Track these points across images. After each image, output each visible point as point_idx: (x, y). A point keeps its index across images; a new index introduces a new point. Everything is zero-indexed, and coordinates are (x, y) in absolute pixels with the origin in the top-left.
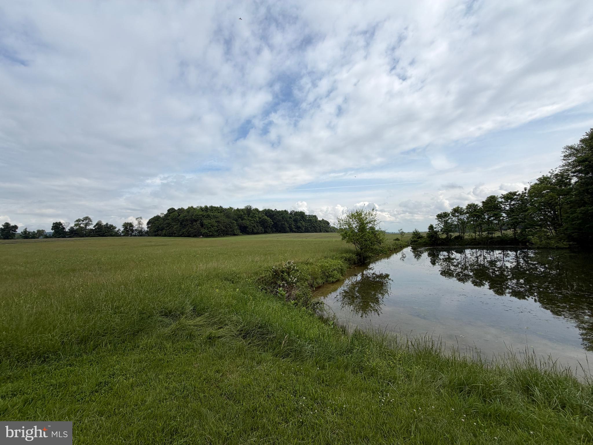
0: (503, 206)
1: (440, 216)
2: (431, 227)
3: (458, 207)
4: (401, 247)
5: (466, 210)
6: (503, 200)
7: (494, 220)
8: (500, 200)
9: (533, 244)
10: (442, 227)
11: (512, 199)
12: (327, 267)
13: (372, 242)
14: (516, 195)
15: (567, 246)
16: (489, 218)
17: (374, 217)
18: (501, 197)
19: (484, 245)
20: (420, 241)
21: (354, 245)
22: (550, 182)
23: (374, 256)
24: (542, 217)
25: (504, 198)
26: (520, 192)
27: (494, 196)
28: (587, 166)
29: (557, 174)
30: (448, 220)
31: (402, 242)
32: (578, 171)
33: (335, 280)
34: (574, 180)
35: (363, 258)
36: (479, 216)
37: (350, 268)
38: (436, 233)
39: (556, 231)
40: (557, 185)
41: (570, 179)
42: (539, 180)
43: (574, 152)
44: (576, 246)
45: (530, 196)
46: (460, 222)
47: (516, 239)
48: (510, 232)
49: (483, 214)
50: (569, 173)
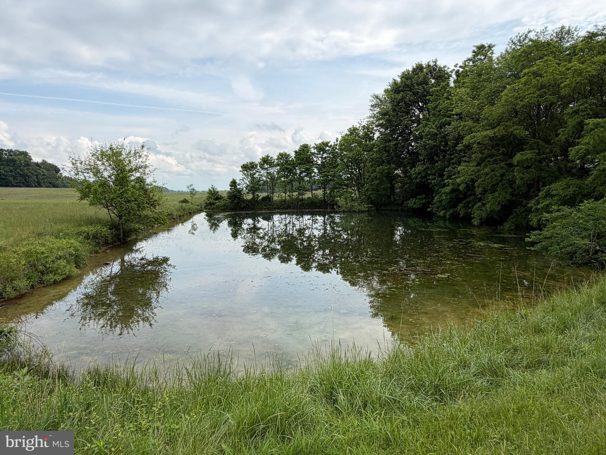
0: (315, 159)
1: (245, 168)
2: (234, 183)
3: (268, 157)
4: (190, 213)
5: (276, 161)
6: (316, 151)
7: (306, 176)
8: (313, 151)
9: (339, 207)
10: (248, 183)
11: (324, 151)
12: (43, 253)
13: (140, 204)
14: (328, 146)
15: (367, 209)
16: (301, 173)
17: (144, 160)
18: (314, 147)
19: (294, 208)
20: (218, 203)
21: (105, 210)
22: (357, 134)
23: (144, 228)
24: (349, 176)
25: (316, 148)
26: (332, 143)
27: (307, 145)
28: (388, 120)
29: (364, 126)
30: (255, 174)
31: (191, 206)
32: (381, 125)
33: (61, 278)
34: (377, 135)
35: (124, 233)
36: (290, 171)
37: (97, 252)
38: (239, 191)
39: (359, 192)
40: (363, 138)
41: (374, 134)
42: (350, 130)
43: (378, 102)
44: (373, 209)
45: (341, 149)
46: (269, 177)
47: (325, 201)
48: (320, 193)
49: (295, 169)
50: (374, 126)
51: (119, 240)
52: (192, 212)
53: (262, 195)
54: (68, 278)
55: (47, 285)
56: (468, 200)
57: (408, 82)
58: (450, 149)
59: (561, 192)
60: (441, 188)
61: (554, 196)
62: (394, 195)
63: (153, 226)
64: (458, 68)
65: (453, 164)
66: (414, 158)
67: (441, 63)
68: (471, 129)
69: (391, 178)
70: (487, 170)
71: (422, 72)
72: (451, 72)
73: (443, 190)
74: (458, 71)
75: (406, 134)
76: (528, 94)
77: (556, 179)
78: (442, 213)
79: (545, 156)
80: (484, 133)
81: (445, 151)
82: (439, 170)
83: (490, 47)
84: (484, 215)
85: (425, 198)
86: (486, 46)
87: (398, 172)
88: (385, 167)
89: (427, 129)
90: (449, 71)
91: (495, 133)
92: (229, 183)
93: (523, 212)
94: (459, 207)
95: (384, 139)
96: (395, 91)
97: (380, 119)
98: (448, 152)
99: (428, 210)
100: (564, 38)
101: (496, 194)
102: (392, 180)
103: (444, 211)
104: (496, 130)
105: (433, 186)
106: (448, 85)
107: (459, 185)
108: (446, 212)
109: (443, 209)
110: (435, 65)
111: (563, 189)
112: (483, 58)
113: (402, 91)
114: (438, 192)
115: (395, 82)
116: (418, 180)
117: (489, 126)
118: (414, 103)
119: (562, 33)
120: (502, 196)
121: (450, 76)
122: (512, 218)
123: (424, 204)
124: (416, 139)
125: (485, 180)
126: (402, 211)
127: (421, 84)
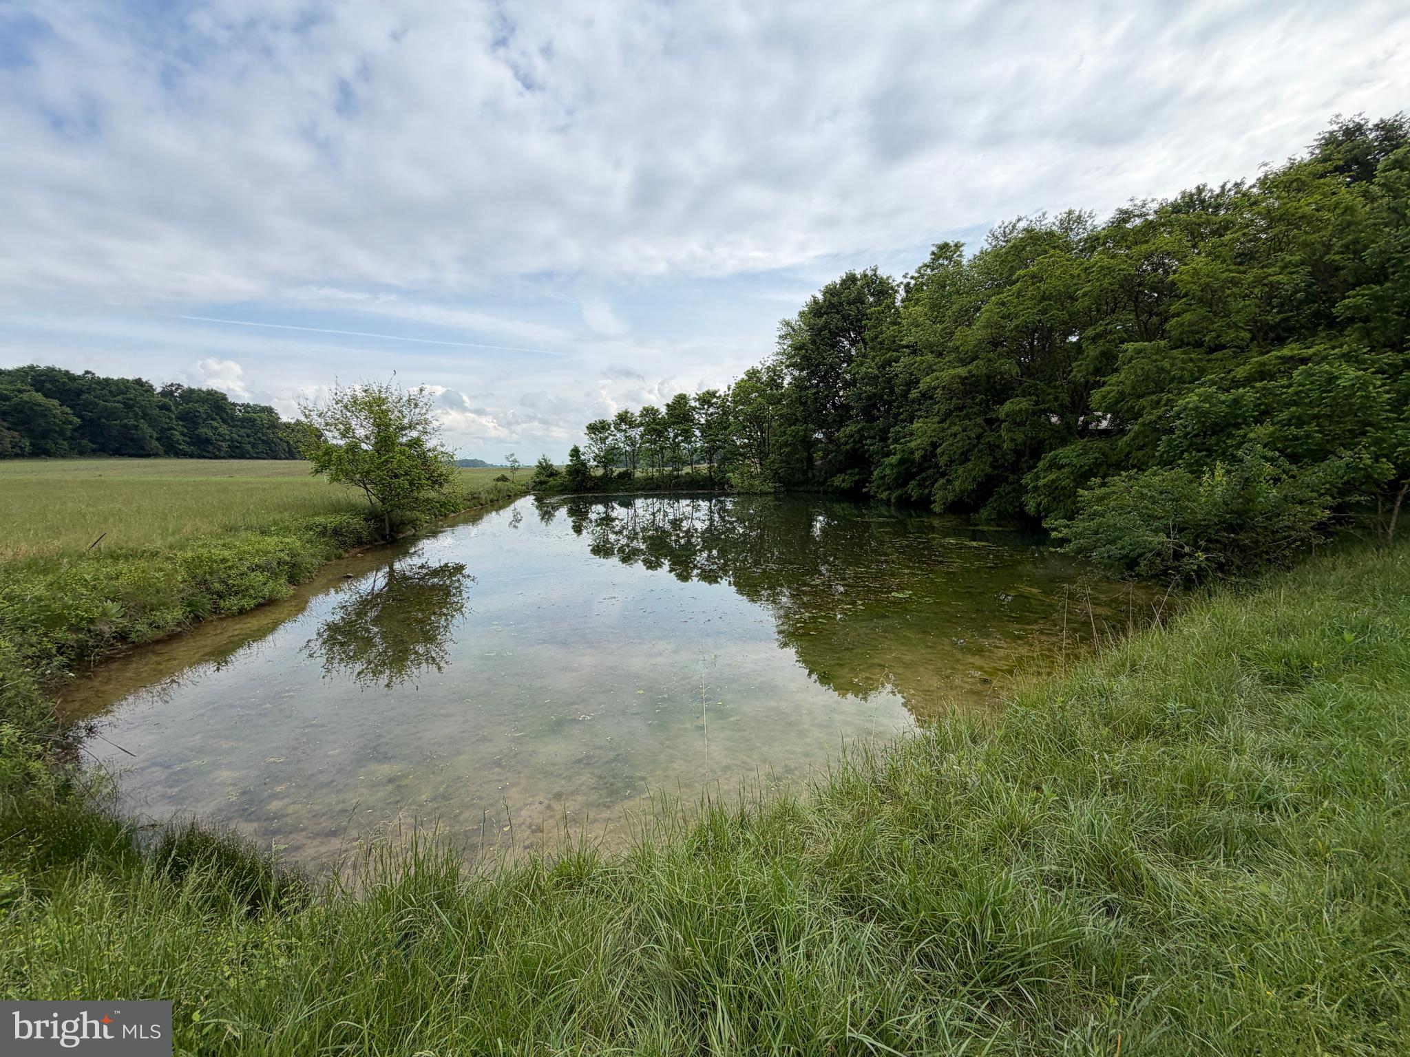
0: (697, 417)
1: (593, 429)
2: (575, 452)
3: (627, 412)
4: (509, 496)
5: (639, 419)
6: (697, 404)
7: (682, 441)
8: (693, 404)
9: (732, 486)
10: (597, 451)
11: (710, 405)
13: (414, 479)
14: (715, 397)
15: (773, 490)
16: (676, 436)
17: (424, 411)
18: (694, 398)
19: (665, 489)
20: (552, 481)
21: (363, 491)
22: (759, 379)
23: (431, 519)
24: (746, 441)
25: (699, 400)
26: (721, 393)
27: (685, 395)
28: (804, 358)
29: (769, 367)
30: (607, 438)
31: (512, 486)
32: (793, 365)
33: (252, 603)
34: (788, 379)
35: (391, 526)
36: (660, 434)
37: (339, 557)
38: (584, 464)
39: (761, 464)
40: (767, 385)
41: (783, 379)
42: (748, 373)
43: (790, 331)
44: (782, 489)
45: (734, 402)
46: (629, 442)
47: (711, 478)
48: (704, 467)
49: (667, 431)
50: (783, 367)
51: (383, 537)
52: (512, 494)
53: (617, 470)
54: (269, 603)
56: (924, 475)
57: (835, 300)
58: (897, 399)
59: (1075, 461)
60: (883, 457)
61: (1063, 466)
62: (812, 469)
63: (446, 516)
64: (908, 280)
65: (903, 421)
66: (844, 412)
67: (883, 273)
68: (930, 367)
69: (808, 444)
70: (955, 429)
71: (855, 284)
72: (898, 286)
73: (887, 461)
74: (909, 283)
75: (829, 376)
76: (1025, 309)
77: (1064, 442)
78: (884, 495)
79: (1047, 406)
80: (952, 372)
81: (890, 403)
82: (880, 430)
83: (958, 246)
84: (950, 498)
85: (859, 473)
86: (952, 244)
87: (819, 435)
88: (800, 427)
89: (863, 369)
90: (894, 284)
91: (969, 372)
92: (568, 451)
93: (1009, 493)
94: (910, 486)
95: (798, 384)
96: (815, 314)
97: (793, 356)
98: (895, 404)
99: (864, 490)
100: (1072, 230)
101: (970, 465)
102: (810, 448)
103: (887, 493)
104: (970, 367)
105: (871, 456)
106: (893, 303)
107: (912, 453)
108: (890, 494)
109: (885, 490)
110: (875, 275)
111: (1078, 456)
112: (946, 263)
113: (825, 313)
114: (879, 465)
115: (815, 301)
116: (848, 447)
117: (958, 362)
118: (844, 332)
119: (1069, 220)
120: (978, 467)
121: (897, 292)
122: (992, 502)
123: (856, 482)
124: (847, 385)
125: (952, 445)
126: (825, 492)
127: (854, 303)
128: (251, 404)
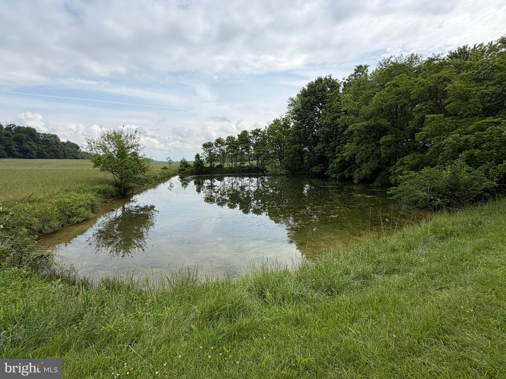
0: (251, 140)
1: (205, 146)
2: (198, 156)
3: (220, 139)
4: (169, 176)
5: (226, 142)
6: (252, 135)
7: (245, 151)
8: (250, 135)
9: (267, 172)
10: (207, 156)
11: (258, 135)
12: (69, 203)
13: (134, 170)
14: (260, 131)
15: (285, 173)
16: (242, 149)
17: (137, 141)
18: (250, 132)
19: (238, 173)
20: (187, 169)
21: (111, 174)
22: (279, 124)
23: (138, 186)
24: (274, 151)
25: (252, 133)
26: (262, 130)
27: (246, 131)
28: (299, 115)
29: (284, 118)
30: (212, 150)
31: (170, 171)
32: (295, 118)
33: (82, 219)
34: (292, 124)
35: (124, 190)
36: (235, 148)
37: (106, 202)
38: (201, 162)
39: (280, 162)
40: (283, 127)
41: (290, 124)
42: (274, 121)
43: (293, 103)
45: (268, 134)
46: (221, 152)
47: (258, 168)
48: (255, 162)
49: (238, 146)
50: (290, 119)
51: (121, 194)
52: (170, 175)
53: (217, 164)
54: (86, 220)
55: (73, 225)
56: (351, 167)
57: (313, 90)
58: (339, 134)
59: (410, 162)
60: (334, 159)
61: (406, 164)
62: (303, 164)
63: (143, 185)
64: (345, 81)
65: (342, 143)
66: (316, 139)
67: (333, 77)
68: (353, 120)
70: (363, 148)
71: (322, 83)
72: (341, 83)
73: (335, 161)
75: (311, 124)
76: (390, 98)
77: (407, 153)
78: (334, 176)
79: (400, 138)
80: (361, 124)
81: (336, 135)
82: (332, 147)
83: (366, 67)
84: (361, 177)
85: (323, 166)
86: (363, 66)
87: (306, 149)
88: (297, 146)
89: (325, 121)
90: (339, 82)
91: (368, 124)
92: (194, 156)
93: (386, 175)
94: (345, 172)
95: (297, 127)
96: (304, 96)
97: (294, 114)
98: (338, 136)
99: (325, 173)
100: (413, 62)
101: (369, 163)
102: (302, 154)
103: (335, 175)
104: (369, 121)
105: (328, 158)
106: (338, 92)
107: (345, 157)
108: (336, 175)
109: (335, 173)
110: (330, 78)
111: (411, 160)
112: (361, 74)
113: (308, 95)
114: (331, 162)
115: (304, 90)
116: (318, 154)
117: (365, 119)
118: (316, 103)
119: (412, 58)
120: (373, 164)
121: (340, 86)
122: (378, 179)
123: (322, 170)
124: (318, 127)
125: (361, 154)
126: (308, 174)
127: (321, 91)
128: (47, 133)
